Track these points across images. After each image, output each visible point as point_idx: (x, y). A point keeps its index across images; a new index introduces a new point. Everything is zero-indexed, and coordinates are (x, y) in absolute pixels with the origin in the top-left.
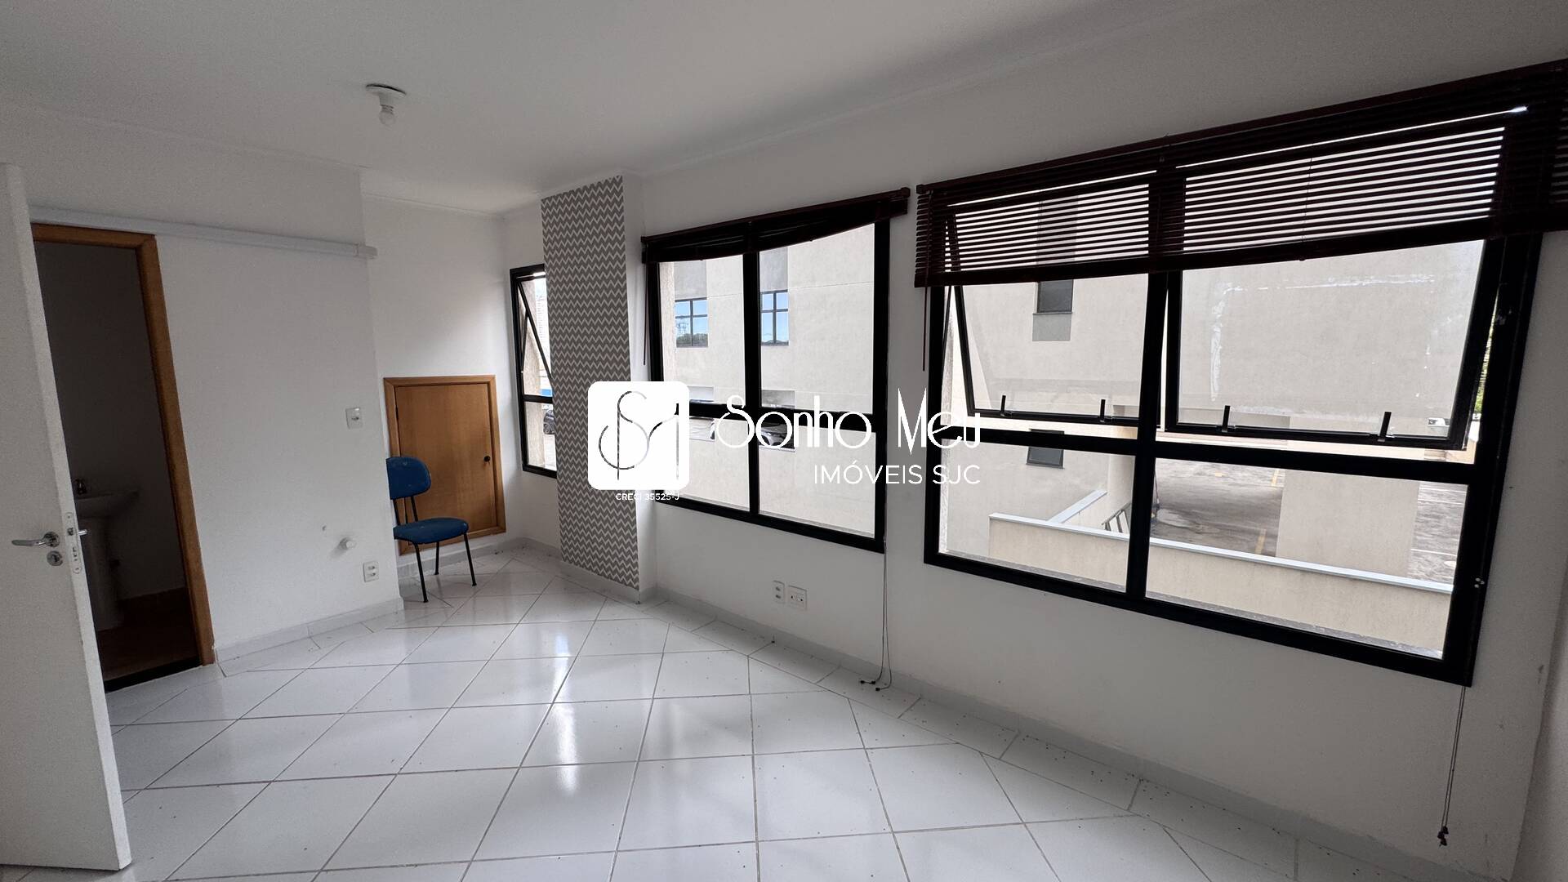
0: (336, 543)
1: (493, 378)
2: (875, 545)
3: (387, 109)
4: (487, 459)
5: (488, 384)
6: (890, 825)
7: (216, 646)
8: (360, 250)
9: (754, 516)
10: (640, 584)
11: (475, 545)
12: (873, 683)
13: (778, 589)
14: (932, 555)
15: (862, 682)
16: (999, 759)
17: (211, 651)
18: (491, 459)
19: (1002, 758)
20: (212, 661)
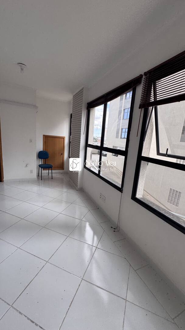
0: (26, 165)
1: (65, 137)
2: (120, 190)
3: (22, 69)
4: (62, 154)
5: (63, 138)
6: (84, 276)
7: (4, 179)
8: (35, 107)
9: (98, 175)
10: (78, 186)
11: (53, 171)
12: (115, 229)
13: (101, 195)
14: (134, 197)
15: (112, 227)
16: (135, 271)
17: (3, 180)
18: (63, 154)
19: (136, 271)
20: (3, 182)
